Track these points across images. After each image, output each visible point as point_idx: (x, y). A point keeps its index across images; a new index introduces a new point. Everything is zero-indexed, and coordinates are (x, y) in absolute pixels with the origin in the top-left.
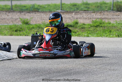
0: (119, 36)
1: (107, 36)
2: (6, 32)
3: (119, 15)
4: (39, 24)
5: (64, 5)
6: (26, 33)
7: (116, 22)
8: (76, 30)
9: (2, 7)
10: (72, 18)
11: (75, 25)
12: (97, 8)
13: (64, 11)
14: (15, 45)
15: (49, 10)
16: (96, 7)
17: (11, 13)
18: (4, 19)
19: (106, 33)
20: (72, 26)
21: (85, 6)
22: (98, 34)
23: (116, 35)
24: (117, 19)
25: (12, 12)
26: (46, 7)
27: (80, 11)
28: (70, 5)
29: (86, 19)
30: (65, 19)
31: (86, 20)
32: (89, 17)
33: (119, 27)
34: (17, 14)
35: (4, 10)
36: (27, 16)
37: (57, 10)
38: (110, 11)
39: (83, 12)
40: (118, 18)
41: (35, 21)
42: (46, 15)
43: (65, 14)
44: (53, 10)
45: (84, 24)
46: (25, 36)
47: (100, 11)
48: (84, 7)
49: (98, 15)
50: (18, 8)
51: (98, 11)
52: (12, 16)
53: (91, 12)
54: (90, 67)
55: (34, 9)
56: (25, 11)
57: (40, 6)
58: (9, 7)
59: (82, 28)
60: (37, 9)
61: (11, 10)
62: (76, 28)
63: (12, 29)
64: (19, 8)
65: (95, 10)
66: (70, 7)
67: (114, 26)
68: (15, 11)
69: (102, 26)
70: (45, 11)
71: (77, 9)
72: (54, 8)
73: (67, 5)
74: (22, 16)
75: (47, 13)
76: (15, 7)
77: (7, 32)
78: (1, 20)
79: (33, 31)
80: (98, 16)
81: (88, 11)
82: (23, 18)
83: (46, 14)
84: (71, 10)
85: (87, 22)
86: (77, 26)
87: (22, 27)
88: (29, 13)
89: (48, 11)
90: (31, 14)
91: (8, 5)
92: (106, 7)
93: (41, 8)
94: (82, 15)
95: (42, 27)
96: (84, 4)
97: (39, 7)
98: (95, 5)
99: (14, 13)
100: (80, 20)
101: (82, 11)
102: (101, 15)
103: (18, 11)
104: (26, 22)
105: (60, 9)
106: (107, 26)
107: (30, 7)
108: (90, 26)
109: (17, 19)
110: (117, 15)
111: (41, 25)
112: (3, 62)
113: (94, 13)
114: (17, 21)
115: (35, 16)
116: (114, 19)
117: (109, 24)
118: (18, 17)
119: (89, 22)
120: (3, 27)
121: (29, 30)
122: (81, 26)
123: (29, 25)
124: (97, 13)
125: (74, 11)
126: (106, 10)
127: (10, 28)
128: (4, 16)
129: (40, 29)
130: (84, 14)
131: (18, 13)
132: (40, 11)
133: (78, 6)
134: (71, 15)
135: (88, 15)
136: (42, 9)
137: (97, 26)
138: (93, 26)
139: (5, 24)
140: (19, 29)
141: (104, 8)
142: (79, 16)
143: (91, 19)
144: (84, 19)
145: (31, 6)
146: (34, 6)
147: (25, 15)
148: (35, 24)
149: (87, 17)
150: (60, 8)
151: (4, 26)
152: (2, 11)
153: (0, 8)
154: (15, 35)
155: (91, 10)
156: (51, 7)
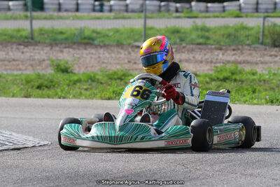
0: (272, 102)
1: (245, 102)
2: (16, 90)
3: (276, 56)
4: (93, 72)
5: (152, 31)
6: (62, 91)
7: (270, 72)
9: (10, 32)
12: (227, 38)
14: (35, 118)
15: (118, 41)
16: (225, 36)
17: (31, 48)
18: (14, 60)
19: (244, 96)
21: (199, 33)
23: (266, 100)
24: (272, 65)
25: (31, 44)
26: (111, 34)
27: (187, 44)
28: (166, 32)
29: (201, 62)
31: (201, 65)
32: (208, 59)
33: (274, 81)
34: (43, 50)
35: (14, 40)
36: (65, 55)
37: (136, 41)
38: (257, 45)
39: (194, 46)
40: (275, 62)
41: (83, 65)
42: (110, 54)
44: (125, 43)
46: (60, 98)
47: (233, 45)
48: (198, 36)
49: (229, 55)
50: (46, 36)
51: (230, 45)
52: (32, 54)
53: (213, 47)
55: (82, 39)
56: (61, 44)
57: (98, 33)
58: (24, 33)
60: (89, 38)
61: (30, 40)
63: (29, 82)
64: (48, 36)
65: (222, 43)
67: (264, 81)
68: (39, 42)
69: (235, 80)
70: (107, 43)
71: (182, 40)
72: (129, 38)
73: (158, 31)
74: (55, 54)
75: (113, 48)
76: (40, 34)
77: (19, 89)
78: (6, 63)
79: (79, 88)
81: (205, 44)
82: (58, 60)
83: (109, 51)
85: (204, 70)
87: (55, 80)
89: (115, 44)
91: (24, 30)
92: (247, 36)
93: (98, 36)
94: (191, 53)
95: (98, 79)
96: (196, 28)
97: (94, 35)
98: (222, 32)
99: (36, 48)
100: (186, 64)
101: (193, 44)
102: (235, 54)
103: (45, 43)
104: (63, 67)
105: (143, 39)
106: (246, 80)
107: (75, 34)
108: (208, 80)
109: (44, 60)
110: (271, 56)
111: (97, 74)
112: (1, 154)
113: (221, 49)
114: (44, 65)
115: (85, 56)
116: (266, 63)
117: (254, 74)
118: (45, 57)
119: (208, 70)
120: (10, 78)
121: (68, 85)
123: (71, 74)
124: (226, 50)
125: (175, 43)
126: (248, 42)
127: (26, 81)
128: (14, 53)
129: (94, 84)
131: (47, 46)
132: (96, 42)
133: (185, 33)
135: (205, 54)
136: (101, 40)
137: (225, 79)
138: (216, 78)
139: (16, 73)
140: (46, 83)
141: (242, 38)
142: (184, 56)
143: (211, 62)
144: (196, 62)
145: (76, 32)
146: (82, 31)
147: (62, 52)
148: (84, 73)
149: (204, 59)
150: (142, 36)
151: (12, 75)
152: (9, 42)
153: (5, 35)
154: (35, 97)
155: (211, 42)
156: (122, 34)
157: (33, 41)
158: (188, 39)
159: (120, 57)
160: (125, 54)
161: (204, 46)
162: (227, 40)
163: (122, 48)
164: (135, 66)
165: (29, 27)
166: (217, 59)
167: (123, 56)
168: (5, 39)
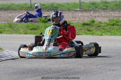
1: (120, 35)
2: (22, 30)
5: (83, 4)
8: (93, 28)
9: (22, 5)
10: (90, 17)
11: (91, 23)
13: (83, 9)
15: (68, 8)
17: (30, 12)
19: (120, 32)
20: (89, 24)
21: (104, 4)
22: (112, 33)
26: (66, 5)
27: (99, 9)
28: (89, 4)
29: (104, 17)
30: (83, 17)
31: (104, 18)
32: (107, 15)
35: (23, 8)
37: (76, 8)
39: (101, 10)
43: (84, 13)
44: (71, 9)
45: (101, 23)
47: (118, 9)
48: (103, 6)
51: (117, 9)
53: (110, 10)
54: (90, 67)
55: (53, 8)
57: (60, 5)
58: (28, 6)
59: (99, 26)
60: (56, 7)
61: (30, 9)
62: (93, 26)
63: (28, 27)
65: (114, 9)
66: (89, 6)
69: (118, 25)
70: (63, 9)
71: (96, 7)
72: (73, 7)
73: (86, 3)
75: (66, 12)
80: (117, 14)
81: (106, 9)
84: (90, 9)
85: (105, 20)
86: (94, 25)
87: (39, 26)
88: (48, 11)
89: (67, 9)
90: (50, 12)
91: (28, 4)
93: (60, 6)
94: (100, 13)
96: (103, 2)
97: (58, 6)
98: (114, 4)
100: (98, 18)
101: (101, 9)
102: (119, 13)
105: (79, 7)
107: (49, 6)
108: (106, 25)
112: (6, 61)
113: (113, 11)
119: (107, 20)
122: (97, 24)
124: (116, 11)
125: (93, 9)
127: (27, 26)
130: (103, 12)
133: (97, 4)
134: (89, 14)
135: (106, 14)
136: (61, 8)
137: (113, 25)
138: (109, 24)
140: (35, 28)
142: (97, 14)
143: (109, 17)
144: (102, 17)
145: (50, 5)
147: (44, 13)
149: (105, 15)
152: (21, 9)
153: (20, 6)
154: (29, 34)
155: (109, 8)
156: (70, 5)
157: (31, 9)
158: (99, 7)
159: (69, 15)
160: (71, 14)
161: (106, 10)
162: (116, 7)
163: (70, 12)
164: (75, 19)
165: (30, 3)
166: (111, 15)
167: (70, 15)
168: (19, 8)
